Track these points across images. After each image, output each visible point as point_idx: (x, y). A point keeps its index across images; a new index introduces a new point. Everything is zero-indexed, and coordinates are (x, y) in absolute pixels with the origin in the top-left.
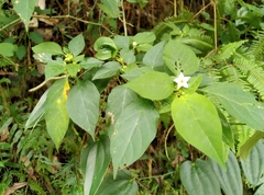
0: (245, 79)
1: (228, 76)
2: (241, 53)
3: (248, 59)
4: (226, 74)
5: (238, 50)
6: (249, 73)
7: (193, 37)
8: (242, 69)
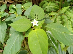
0: (69, 20)
1: (64, 19)
2: (68, 11)
3: (71, 13)
4: (63, 18)
5: (67, 10)
6: (71, 18)
7: (52, 5)
8: (68, 16)
